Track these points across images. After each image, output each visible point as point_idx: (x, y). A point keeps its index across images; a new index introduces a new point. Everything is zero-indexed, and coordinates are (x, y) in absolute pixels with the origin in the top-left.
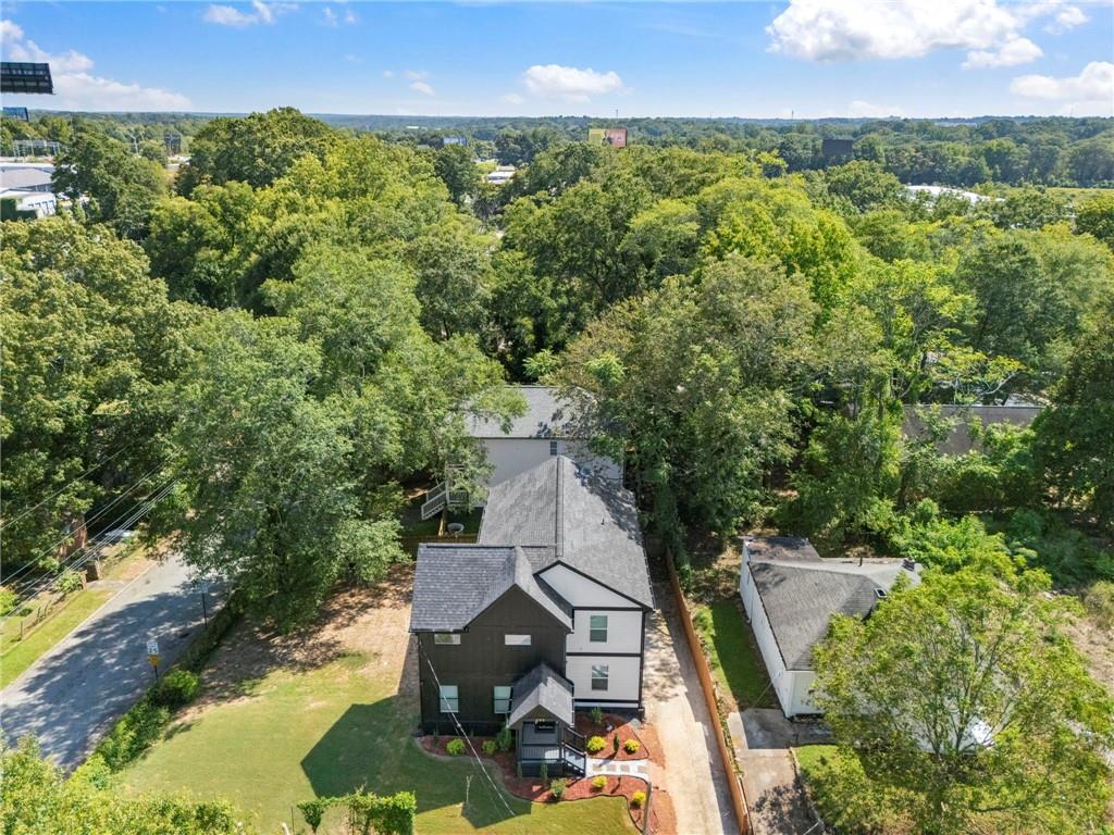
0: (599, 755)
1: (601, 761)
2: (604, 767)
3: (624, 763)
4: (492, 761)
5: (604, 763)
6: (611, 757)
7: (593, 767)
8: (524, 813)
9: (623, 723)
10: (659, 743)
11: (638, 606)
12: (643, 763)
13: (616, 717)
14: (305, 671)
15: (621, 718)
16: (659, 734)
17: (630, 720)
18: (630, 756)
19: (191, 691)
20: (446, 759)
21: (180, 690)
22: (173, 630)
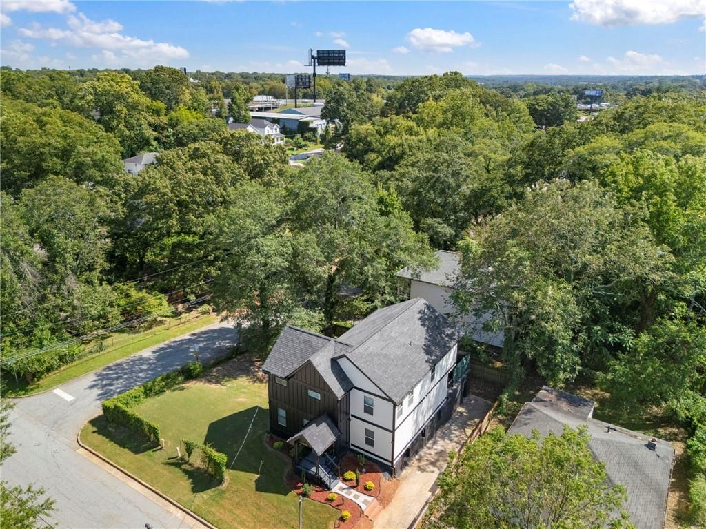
0: (347, 483)
1: (347, 486)
2: (345, 491)
3: (358, 493)
4: (291, 460)
5: (347, 489)
6: (353, 487)
7: (338, 487)
8: (282, 494)
9: (378, 472)
10: (394, 493)
11: (386, 397)
12: (370, 499)
13: (376, 467)
14: (255, 382)
15: (378, 468)
16: (399, 489)
17: (383, 471)
18: (366, 492)
19: (196, 372)
20: (270, 449)
21: (191, 370)
22: (228, 344)
